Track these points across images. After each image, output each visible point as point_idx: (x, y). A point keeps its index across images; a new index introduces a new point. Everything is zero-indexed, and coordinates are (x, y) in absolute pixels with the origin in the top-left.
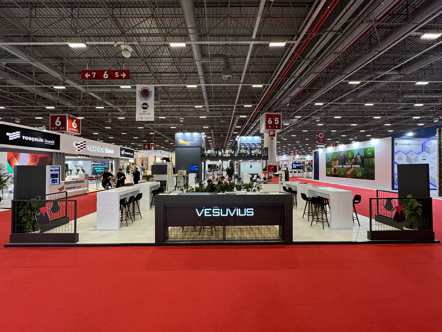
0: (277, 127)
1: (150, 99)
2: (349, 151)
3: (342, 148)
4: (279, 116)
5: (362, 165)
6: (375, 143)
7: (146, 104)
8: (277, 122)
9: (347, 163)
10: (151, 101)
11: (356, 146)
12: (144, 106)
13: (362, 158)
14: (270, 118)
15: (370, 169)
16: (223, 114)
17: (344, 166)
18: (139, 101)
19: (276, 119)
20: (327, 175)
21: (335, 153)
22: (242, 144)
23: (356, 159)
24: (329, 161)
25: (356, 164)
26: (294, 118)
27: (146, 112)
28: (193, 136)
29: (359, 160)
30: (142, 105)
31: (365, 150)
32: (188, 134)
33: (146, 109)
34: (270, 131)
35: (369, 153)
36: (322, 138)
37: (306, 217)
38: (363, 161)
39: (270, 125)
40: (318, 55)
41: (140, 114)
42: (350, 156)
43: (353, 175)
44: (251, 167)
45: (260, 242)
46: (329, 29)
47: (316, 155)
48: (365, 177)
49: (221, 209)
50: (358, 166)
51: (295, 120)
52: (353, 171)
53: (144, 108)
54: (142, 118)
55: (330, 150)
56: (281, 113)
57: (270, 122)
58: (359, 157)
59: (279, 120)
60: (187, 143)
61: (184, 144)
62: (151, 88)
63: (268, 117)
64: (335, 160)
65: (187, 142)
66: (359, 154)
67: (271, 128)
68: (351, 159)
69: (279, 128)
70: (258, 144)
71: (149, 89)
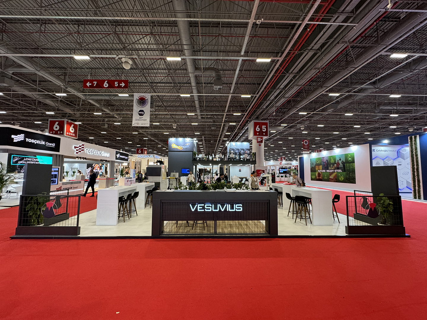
0: (264, 134)
1: (147, 106)
2: (331, 156)
3: (325, 154)
4: (266, 124)
5: (344, 169)
6: (354, 149)
7: (142, 111)
8: (264, 129)
9: (329, 168)
10: (147, 109)
11: (337, 152)
12: (141, 113)
13: (343, 163)
14: (258, 126)
15: (351, 173)
16: (214, 122)
17: (327, 171)
18: (136, 108)
19: (263, 126)
20: (312, 179)
21: (319, 159)
22: (232, 149)
23: (338, 164)
24: (314, 166)
25: (338, 168)
26: (280, 126)
27: (142, 119)
28: (186, 141)
29: (341, 165)
30: (139, 111)
31: (346, 156)
32: (181, 140)
33: (143, 115)
34: (257, 137)
35: (350, 159)
36: (307, 145)
37: (291, 215)
38: (344, 166)
39: (258, 132)
40: (300, 70)
41: (136, 120)
42: (332, 161)
43: (336, 179)
44: (240, 171)
45: (248, 235)
46: (310, 48)
47: (301, 161)
48: (347, 181)
49: (213, 205)
50: (340, 171)
51: (281, 128)
52: (336, 175)
53: (140, 115)
54: (138, 124)
55: (314, 155)
56: (268, 122)
57: (258, 129)
58: (340, 162)
59: (267, 128)
60: (179, 148)
61: (177, 149)
62: (148, 96)
63: (256, 125)
64: (318, 165)
65: (180, 146)
66: (340, 160)
67: (259, 135)
68: (333, 164)
69: (266, 135)
70: (247, 149)
71: (146, 98)
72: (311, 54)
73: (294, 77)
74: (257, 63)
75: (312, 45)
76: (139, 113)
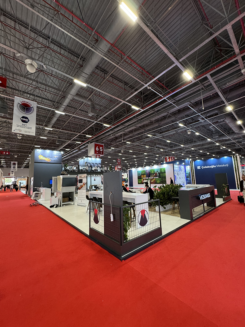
0: (101, 153)
1: (32, 114)
2: (152, 170)
3: (148, 168)
4: (102, 146)
5: (160, 177)
6: (165, 166)
7: (27, 118)
8: (101, 150)
9: (151, 176)
10: (32, 117)
11: (156, 167)
12: (24, 119)
13: (159, 173)
14: (97, 147)
15: (163, 179)
17: (149, 178)
19: (101, 147)
20: (139, 183)
21: (144, 171)
23: (156, 174)
24: (140, 175)
25: (156, 176)
26: (110, 148)
27: (26, 126)
28: (54, 154)
29: (158, 175)
30: (22, 118)
31: (161, 169)
33: (27, 122)
34: (96, 155)
35: (163, 171)
38: (160, 175)
39: (97, 151)
41: (18, 126)
42: (153, 172)
43: (155, 182)
44: (95, 180)
47: (130, 172)
48: (161, 183)
50: (157, 177)
51: (110, 150)
52: (155, 180)
53: (23, 121)
54: (20, 130)
55: (140, 169)
56: (103, 145)
57: (97, 149)
58: (157, 173)
59: (103, 149)
60: (47, 160)
61: (44, 160)
62: (34, 105)
63: (96, 146)
64: (144, 175)
65: (47, 158)
66: (157, 171)
67: (98, 153)
68: (153, 174)
69: (103, 154)
70: (99, 164)
71: (31, 105)
72: (152, 112)
73: (137, 121)
74: (131, 108)
75: (155, 108)
76: (22, 119)
